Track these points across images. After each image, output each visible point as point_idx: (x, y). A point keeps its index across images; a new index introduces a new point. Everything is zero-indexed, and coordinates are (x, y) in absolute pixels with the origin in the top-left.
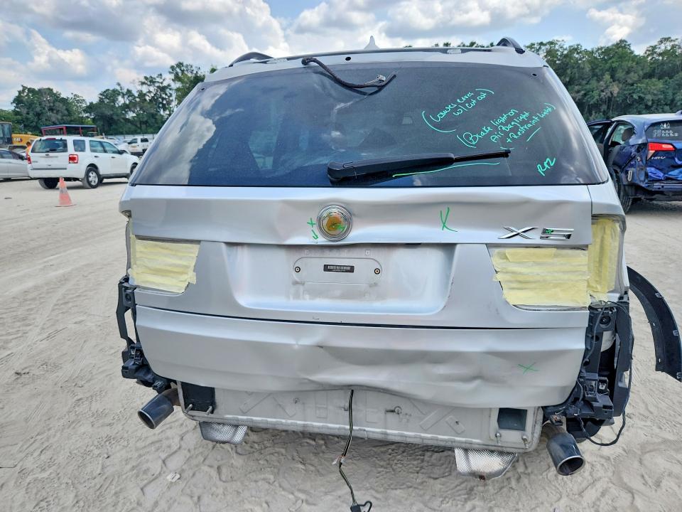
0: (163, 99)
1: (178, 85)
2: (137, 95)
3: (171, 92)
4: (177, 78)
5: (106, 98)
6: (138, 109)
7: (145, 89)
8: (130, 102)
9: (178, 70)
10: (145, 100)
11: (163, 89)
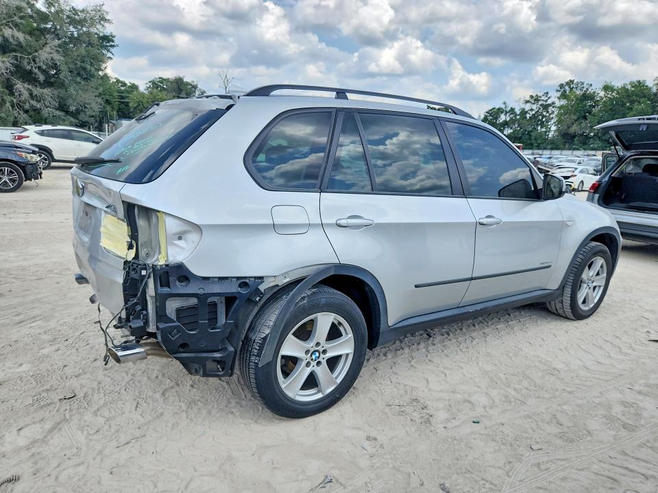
0: (543, 116)
1: (564, 102)
2: (518, 113)
3: (553, 109)
4: (564, 96)
5: (491, 115)
6: (517, 126)
7: (528, 107)
8: (511, 119)
9: (567, 88)
10: (526, 117)
11: (546, 107)
